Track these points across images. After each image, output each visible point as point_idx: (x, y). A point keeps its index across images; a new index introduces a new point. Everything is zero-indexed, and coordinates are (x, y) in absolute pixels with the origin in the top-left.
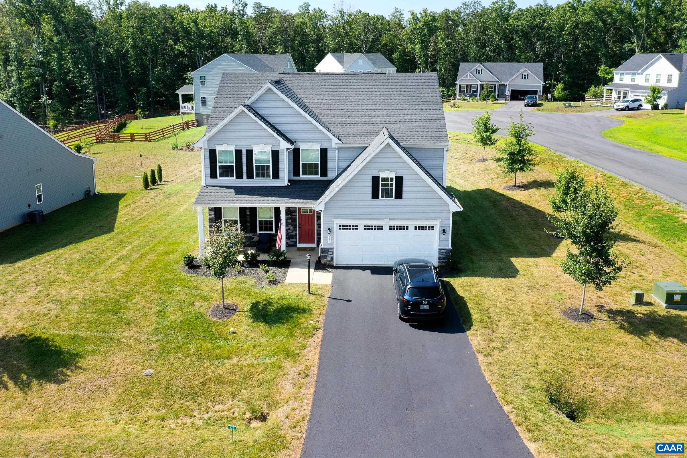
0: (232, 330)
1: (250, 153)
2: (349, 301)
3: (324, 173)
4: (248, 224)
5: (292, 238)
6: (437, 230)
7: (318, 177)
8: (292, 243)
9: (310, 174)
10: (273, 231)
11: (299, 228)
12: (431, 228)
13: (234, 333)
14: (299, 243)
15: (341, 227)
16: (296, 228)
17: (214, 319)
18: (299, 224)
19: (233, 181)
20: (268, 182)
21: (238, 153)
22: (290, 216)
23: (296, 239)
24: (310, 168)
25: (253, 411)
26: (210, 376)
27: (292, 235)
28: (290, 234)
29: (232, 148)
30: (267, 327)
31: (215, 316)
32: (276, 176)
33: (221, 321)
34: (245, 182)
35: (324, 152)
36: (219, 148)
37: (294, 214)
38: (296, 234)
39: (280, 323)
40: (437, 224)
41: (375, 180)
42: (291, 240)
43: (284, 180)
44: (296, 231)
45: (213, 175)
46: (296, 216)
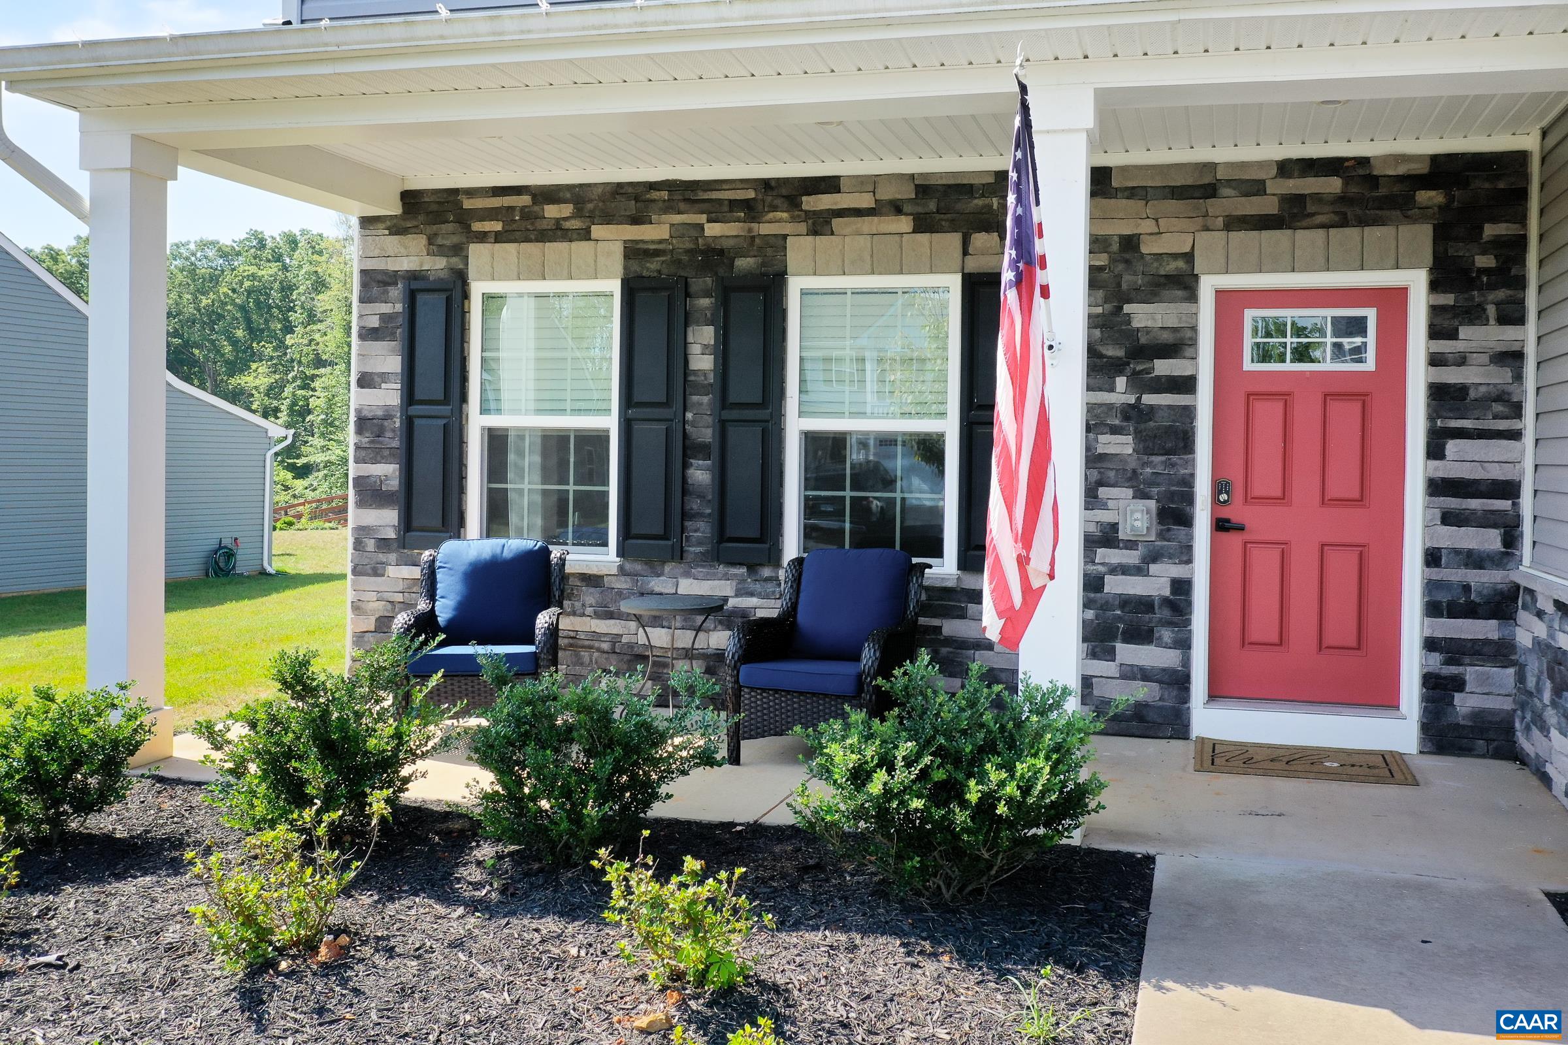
4: (700, 474)
5: (1140, 635)
8: (1142, 692)
10: (938, 552)
11: (1221, 525)
14: (1215, 694)
16: (1186, 521)
18: (1219, 486)
22: (1121, 393)
23: (1184, 644)
27: (1144, 604)
28: (1115, 585)
37: (1163, 367)
38: (1182, 587)
42: (1129, 653)
44: (1186, 554)
46: (1187, 385)
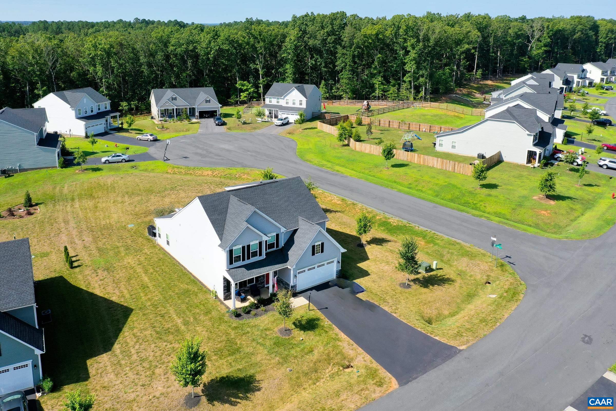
0: (301, 339)
1: (249, 246)
2: (327, 308)
3: (277, 246)
6: (335, 263)
7: (275, 249)
9: (271, 248)
12: (333, 262)
13: (302, 340)
15: (299, 273)
17: (287, 337)
19: (241, 263)
20: (257, 258)
21: (243, 248)
24: (271, 246)
25: (343, 366)
26: (314, 360)
29: (241, 246)
30: (313, 332)
31: (285, 335)
32: (260, 255)
33: (290, 337)
34: (247, 262)
35: (277, 235)
36: (234, 248)
39: (316, 328)
40: (335, 260)
41: (313, 247)
43: (264, 256)
45: (231, 263)
